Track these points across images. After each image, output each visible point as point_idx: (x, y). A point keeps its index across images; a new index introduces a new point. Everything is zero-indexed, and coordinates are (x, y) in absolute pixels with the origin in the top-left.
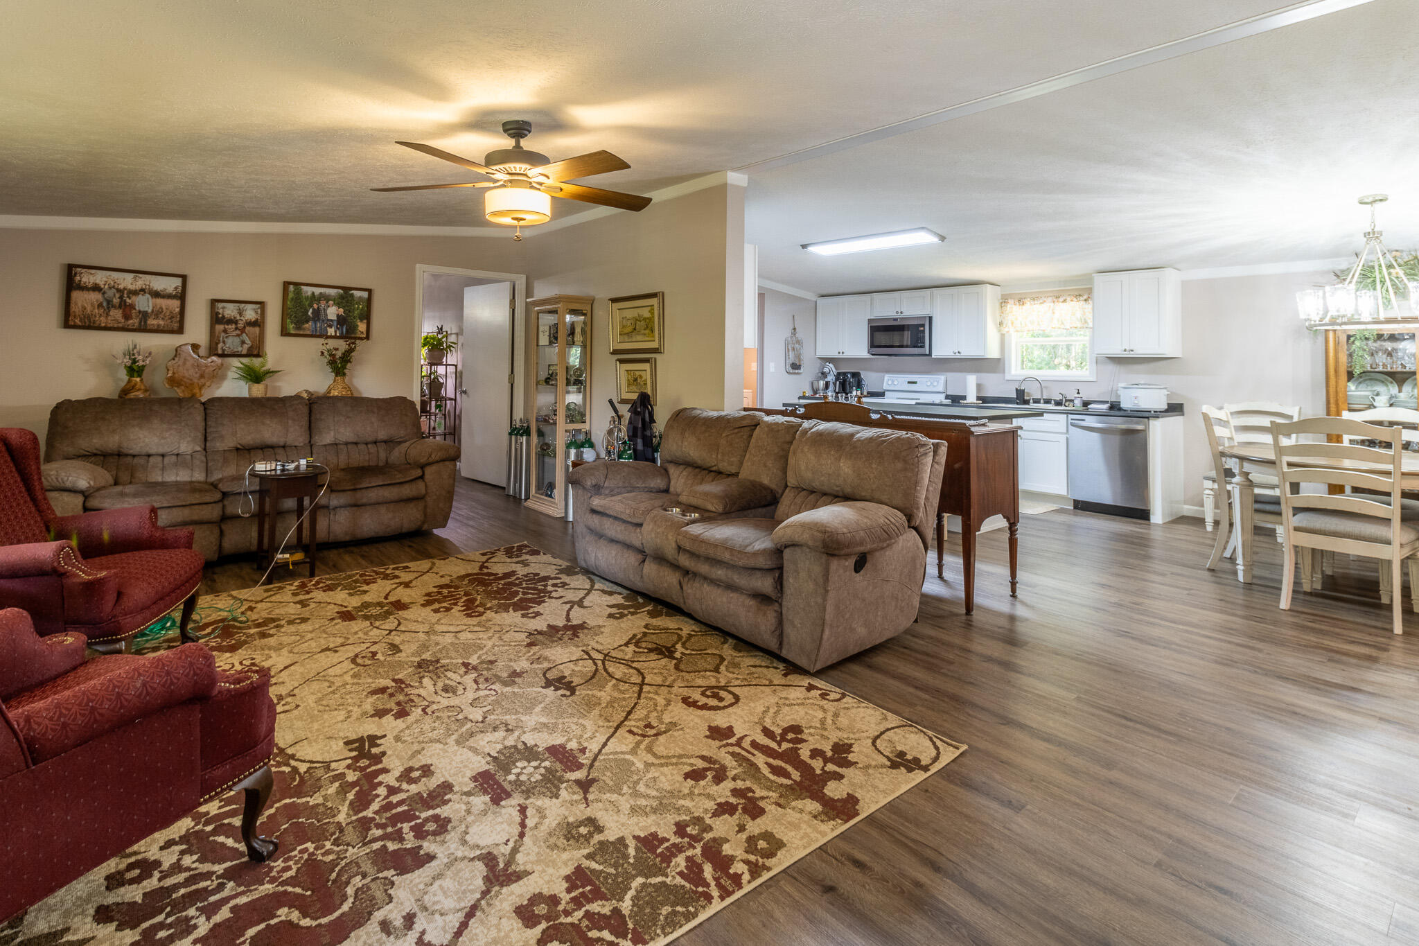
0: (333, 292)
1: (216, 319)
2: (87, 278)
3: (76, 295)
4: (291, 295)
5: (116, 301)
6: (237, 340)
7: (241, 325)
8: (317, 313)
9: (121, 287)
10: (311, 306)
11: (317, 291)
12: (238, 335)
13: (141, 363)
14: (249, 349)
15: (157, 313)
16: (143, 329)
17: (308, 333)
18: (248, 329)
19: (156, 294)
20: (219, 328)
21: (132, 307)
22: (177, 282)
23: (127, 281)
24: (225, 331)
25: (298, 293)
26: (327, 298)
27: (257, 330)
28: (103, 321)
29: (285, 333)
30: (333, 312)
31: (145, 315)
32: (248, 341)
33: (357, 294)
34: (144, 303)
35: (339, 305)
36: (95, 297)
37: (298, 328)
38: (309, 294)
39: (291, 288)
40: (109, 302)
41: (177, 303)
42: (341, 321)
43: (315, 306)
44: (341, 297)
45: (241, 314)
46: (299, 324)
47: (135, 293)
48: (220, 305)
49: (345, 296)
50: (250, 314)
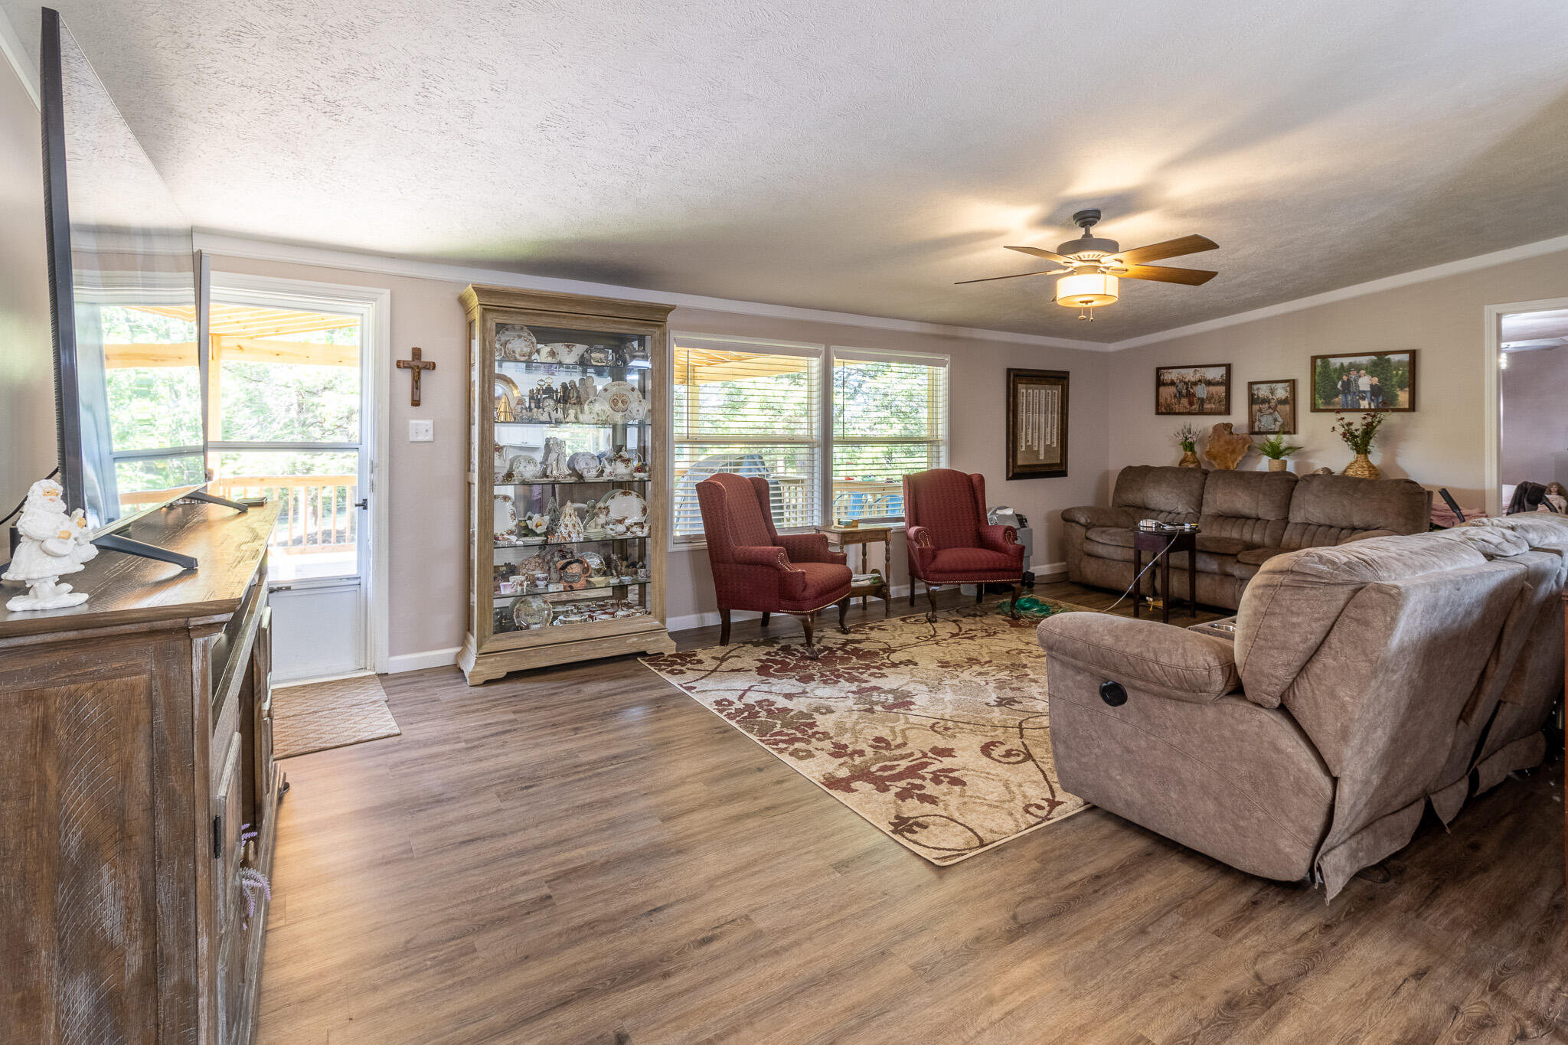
0: (1364, 360)
1: (1253, 400)
2: (1168, 376)
3: (1162, 389)
4: (1318, 370)
5: (1184, 391)
6: (1270, 418)
7: (1273, 404)
8: (1347, 385)
9: (1187, 380)
10: (1340, 378)
11: (1346, 361)
12: (1271, 414)
13: (1190, 440)
14: (1282, 425)
15: (1210, 398)
16: (1202, 412)
17: (1338, 407)
18: (1279, 406)
19: (1209, 383)
20: (1256, 407)
21: (1194, 395)
22: (1222, 371)
23: (1190, 375)
24: (1260, 410)
25: (1326, 366)
26: (1358, 368)
27: (1287, 408)
28: (1177, 408)
29: (1314, 409)
30: (1365, 382)
31: (1202, 401)
32: (1280, 419)
33: (1394, 358)
34: (1201, 391)
35: (1372, 374)
36: (1172, 390)
37: (1327, 403)
38: (1338, 365)
39: (1319, 362)
40: (1180, 393)
41: (1222, 389)
42: (1375, 391)
43: (1345, 378)
44: (1375, 364)
45: (1272, 393)
46: (1328, 399)
47: (1195, 384)
48: (1255, 387)
49: (1380, 362)
50: (1281, 392)
